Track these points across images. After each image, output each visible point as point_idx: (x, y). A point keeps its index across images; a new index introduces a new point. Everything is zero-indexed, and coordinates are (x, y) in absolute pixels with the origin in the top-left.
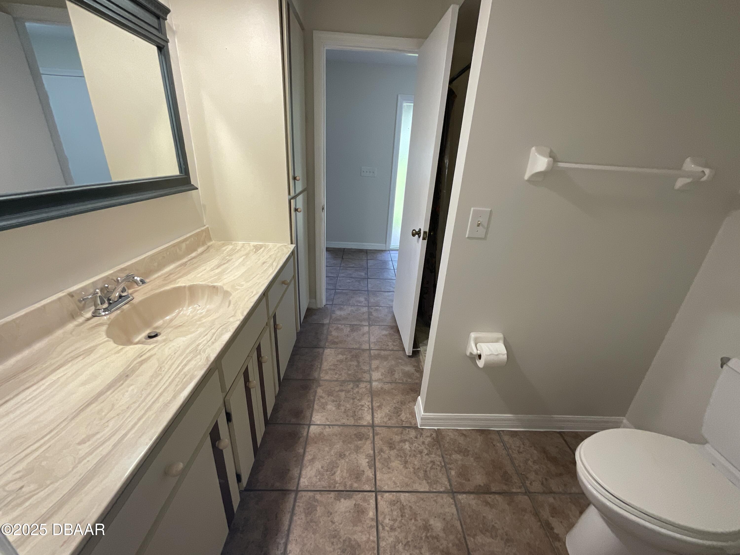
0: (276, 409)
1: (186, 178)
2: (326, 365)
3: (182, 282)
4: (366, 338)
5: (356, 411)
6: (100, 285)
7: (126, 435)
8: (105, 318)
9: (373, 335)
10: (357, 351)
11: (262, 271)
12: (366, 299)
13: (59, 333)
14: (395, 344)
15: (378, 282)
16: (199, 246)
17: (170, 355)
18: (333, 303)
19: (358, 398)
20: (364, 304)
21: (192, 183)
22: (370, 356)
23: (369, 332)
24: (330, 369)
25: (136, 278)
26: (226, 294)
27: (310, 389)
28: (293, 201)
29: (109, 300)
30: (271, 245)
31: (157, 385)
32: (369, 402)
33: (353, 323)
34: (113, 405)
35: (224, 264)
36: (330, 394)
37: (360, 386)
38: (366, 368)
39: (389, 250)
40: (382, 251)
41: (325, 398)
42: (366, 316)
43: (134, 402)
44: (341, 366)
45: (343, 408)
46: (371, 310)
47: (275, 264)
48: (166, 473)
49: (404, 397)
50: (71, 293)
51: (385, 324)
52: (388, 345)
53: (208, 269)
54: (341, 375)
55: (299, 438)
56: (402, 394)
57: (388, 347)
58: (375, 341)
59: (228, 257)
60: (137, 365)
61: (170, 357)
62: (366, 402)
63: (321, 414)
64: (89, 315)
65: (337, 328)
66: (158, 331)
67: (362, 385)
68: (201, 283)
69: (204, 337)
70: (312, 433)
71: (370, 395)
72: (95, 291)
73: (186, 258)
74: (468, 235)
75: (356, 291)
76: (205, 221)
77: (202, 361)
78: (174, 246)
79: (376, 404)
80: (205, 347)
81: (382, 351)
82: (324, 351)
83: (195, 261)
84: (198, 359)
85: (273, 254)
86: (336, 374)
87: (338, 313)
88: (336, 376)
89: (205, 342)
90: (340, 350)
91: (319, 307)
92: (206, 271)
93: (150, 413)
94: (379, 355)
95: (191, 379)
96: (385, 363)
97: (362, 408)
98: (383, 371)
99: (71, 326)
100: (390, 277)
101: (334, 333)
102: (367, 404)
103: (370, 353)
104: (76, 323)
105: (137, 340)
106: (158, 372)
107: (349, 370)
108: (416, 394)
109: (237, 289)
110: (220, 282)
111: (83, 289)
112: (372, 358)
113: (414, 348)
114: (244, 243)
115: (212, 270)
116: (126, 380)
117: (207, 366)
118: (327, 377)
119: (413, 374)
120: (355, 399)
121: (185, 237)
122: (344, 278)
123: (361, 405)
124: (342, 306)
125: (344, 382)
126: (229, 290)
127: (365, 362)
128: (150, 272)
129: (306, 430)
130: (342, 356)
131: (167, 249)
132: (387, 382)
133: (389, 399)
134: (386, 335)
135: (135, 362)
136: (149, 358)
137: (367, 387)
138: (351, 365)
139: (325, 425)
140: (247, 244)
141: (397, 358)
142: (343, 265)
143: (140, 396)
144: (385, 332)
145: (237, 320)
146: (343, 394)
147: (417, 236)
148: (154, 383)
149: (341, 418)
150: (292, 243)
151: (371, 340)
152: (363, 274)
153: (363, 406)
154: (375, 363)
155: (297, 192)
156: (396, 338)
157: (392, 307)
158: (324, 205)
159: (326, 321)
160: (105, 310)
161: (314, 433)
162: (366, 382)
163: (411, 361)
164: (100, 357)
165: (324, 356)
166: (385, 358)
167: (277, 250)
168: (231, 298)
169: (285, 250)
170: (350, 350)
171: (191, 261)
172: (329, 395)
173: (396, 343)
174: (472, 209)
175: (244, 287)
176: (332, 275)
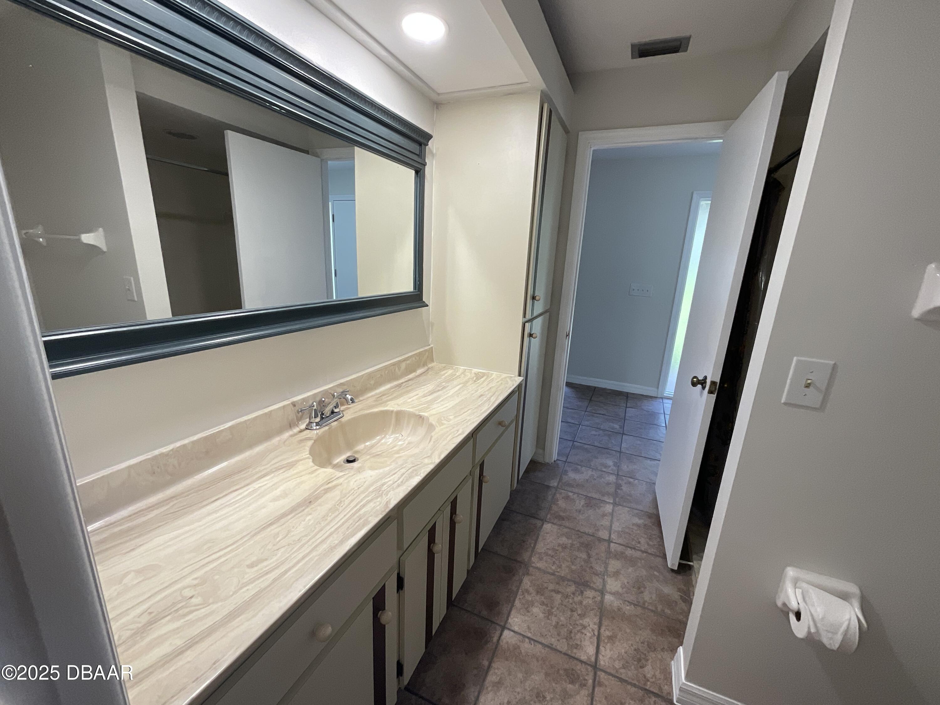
0: (466, 587)
1: (419, 294)
2: (541, 547)
3: (392, 406)
4: (605, 522)
5: (573, 632)
6: (318, 399)
7: (286, 572)
8: (316, 432)
9: (618, 520)
10: (590, 538)
11: (476, 406)
12: (615, 464)
13: (276, 440)
14: (651, 543)
15: (639, 442)
16: (419, 367)
17: (354, 489)
18: (566, 460)
19: (579, 612)
20: (612, 470)
21: (424, 299)
22: (608, 551)
23: (612, 514)
24: (547, 555)
25: (348, 396)
26: (431, 427)
27: (514, 575)
28: (527, 325)
29: (323, 414)
30: (495, 374)
31: (331, 521)
32: (595, 624)
33: (589, 495)
34: (289, 532)
35: (439, 391)
36: (540, 591)
37: (585, 593)
38: (599, 568)
39: (662, 398)
40: (651, 397)
41: (533, 595)
42: (612, 489)
43: (306, 536)
44: (563, 554)
45: (554, 620)
46: (620, 482)
47: (493, 399)
48: (313, 634)
49: (655, 638)
50: (294, 402)
51: (640, 507)
52: (639, 543)
53: (421, 394)
54: (560, 567)
55: (487, 642)
56: (653, 631)
57: (639, 545)
58: (620, 530)
59: (444, 384)
60: (323, 492)
61: (353, 491)
62: (591, 622)
63: (523, 617)
64: (303, 426)
65: (567, 498)
66: (356, 456)
67: (589, 593)
68: (408, 410)
69: (392, 476)
70: (504, 641)
71: (598, 613)
72: (313, 404)
73: (403, 379)
74: (786, 399)
75: (604, 450)
76: (431, 340)
77: (381, 505)
78: (394, 364)
79: (606, 633)
80: (389, 489)
81: (629, 549)
82: (543, 525)
83: (410, 383)
84: (378, 502)
85: (494, 387)
86: (554, 563)
87: (572, 475)
88: (553, 568)
89: (391, 482)
90: (566, 530)
91: (547, 461)
92: (417, 396)
93: (314, 554)
94: (622, 553)
95: (364, 525)
96: (631, 569)
97: (583, 631)
98: (626, 581)
99: (286, 435)
100: (657, 438)
101: (562, 503)
102: (591, 626)
103: (609, 546)
104: (291, 433)
105: (335, 462)
106: (337, 506)
107: (573, 563)
108: (677, 640)
109: (443, 424)
110: (428, 412)
111: (304, 400)
112: (610, 554)
113: (682, 558)
114: (466, 369)
115: (424, 396)
116: (308, 506)
117: (384, 514)
118: (540, 565)
119: (676, 602)
120: (574, 611)
121: (407, 356)
122: (588, 428)
123: (582, 625)
124: (579, 467)
125: (563, 579)
126: (434, 423)
127: (599, 559)
128: (365, 390)
129: (498, 633)
130: (566, 539)
131: (386, 367)
132: (628, 602)
133: (628, 631)
134: (638, 526)
135: (322, 488)
136: (335, 486)
137: (596, 599)
138: (577, 557)
139: (524, 636)
140: (469, 371)
141: (651, 568)
142: (589, 409)
143: (313, 529)
144: (637, 520)
145: (431, 463)
146: (558, 598)
147: (699, 386)
148: (329, 519)
149: (550, 634)
150: (520, 375)
151: (613, 528)
152: (617, 426)
153: (585, 627)
154: (614, 565)
155: (535, 314)
156: (655, 535)
157: (654, 484)
158: (569, 331)
159: (554, 483)
160: (318, 424)
161: (507, 643)
162: (596, 590)
163: (676, 580)
164: (297, 473)
165: (542, 533)
166: (632, 562)
167: (500, 382)
168: (433, 434)
169: (510, 383)
170: (580, 534)
171: (407, 383)
172: (538, 592)
173: (653, 542)
174: (795, 359)
175: (451, 422)
176: (573, 421)
